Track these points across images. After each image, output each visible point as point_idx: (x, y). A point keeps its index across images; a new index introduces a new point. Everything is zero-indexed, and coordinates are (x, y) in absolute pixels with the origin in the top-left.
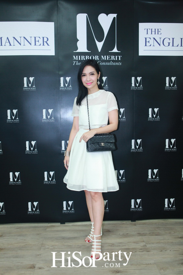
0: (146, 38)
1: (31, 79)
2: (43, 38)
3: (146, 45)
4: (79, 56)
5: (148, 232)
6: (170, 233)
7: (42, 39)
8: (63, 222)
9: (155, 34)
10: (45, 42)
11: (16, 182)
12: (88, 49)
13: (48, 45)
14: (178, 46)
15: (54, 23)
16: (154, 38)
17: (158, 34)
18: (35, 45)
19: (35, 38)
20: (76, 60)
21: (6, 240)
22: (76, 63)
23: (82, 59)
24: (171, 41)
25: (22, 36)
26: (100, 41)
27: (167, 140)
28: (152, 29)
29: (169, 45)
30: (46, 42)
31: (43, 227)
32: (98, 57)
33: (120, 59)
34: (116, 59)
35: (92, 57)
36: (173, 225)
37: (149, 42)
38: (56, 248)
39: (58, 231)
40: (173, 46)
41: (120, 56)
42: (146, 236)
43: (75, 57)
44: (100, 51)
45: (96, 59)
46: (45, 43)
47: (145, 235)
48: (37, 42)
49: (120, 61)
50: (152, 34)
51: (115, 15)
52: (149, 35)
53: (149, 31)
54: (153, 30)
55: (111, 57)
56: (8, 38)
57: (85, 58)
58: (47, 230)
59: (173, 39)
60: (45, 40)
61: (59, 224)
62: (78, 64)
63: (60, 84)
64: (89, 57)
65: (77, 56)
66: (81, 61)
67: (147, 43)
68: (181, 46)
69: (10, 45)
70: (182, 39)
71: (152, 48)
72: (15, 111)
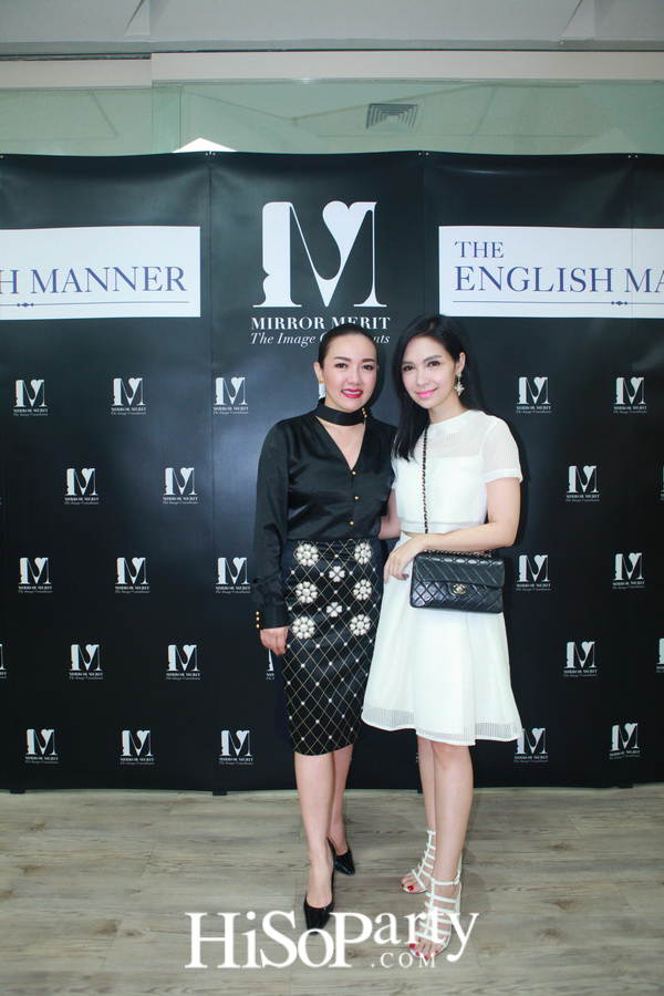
0: (459, 269)
1: (134, 383)
2: (169, 269)
3: (459, 288)
4: (270, 319)
6: (526, 832)
7: (165, 271)
8: (220, 790)
9: (486, 256)
10: (174, 280)
11: (87, 672)
12: (294, 299)
13: (182, 289)
14: (551, 290)
15: (199, 228)
16: (483, 269)
17: (494, 256)
18: (147, 289)
19: (146, 269)
20: (259, 330)
21: (50, 839)
22: (259, 338)
23: (277, 327)
24: (531, 277)
25: (112, 265)
26: (328, 275)
27: (523, 559)
28: (476, 243)
29: (526, 287)
30: (177, 281)
31: (161, 803)
32: (322, 320)
33: (384, 327)
34: (375, 327)
35: (306, 323)
37: (468, 278)
38: (189, 872)
40: (537, 289)
43: (258, 321)
44: (327, 304)
45: (316, 327)
46: (174, 284)
48: (151, 282)
49: (385, 333)
50: (476, 256)
51: (371, 206)
52: (469, 260)
53: (469, 250)
54: (480, 246)
55: (360, 320)
56: (72, 272)
57: (286, 323)
58: (172, 813)
59: (537, 269)
60: (175, 274)
61: (207, 796)
62: (264, 340)
63: (214, 397)
64: (297, 323)
65: (262, 319)
66: (274, 333)
67: (463, 282)
68: (562, 290)
69: (79, 290)
70: (562, 270)
71: (476, 294)
72: (87, 473)
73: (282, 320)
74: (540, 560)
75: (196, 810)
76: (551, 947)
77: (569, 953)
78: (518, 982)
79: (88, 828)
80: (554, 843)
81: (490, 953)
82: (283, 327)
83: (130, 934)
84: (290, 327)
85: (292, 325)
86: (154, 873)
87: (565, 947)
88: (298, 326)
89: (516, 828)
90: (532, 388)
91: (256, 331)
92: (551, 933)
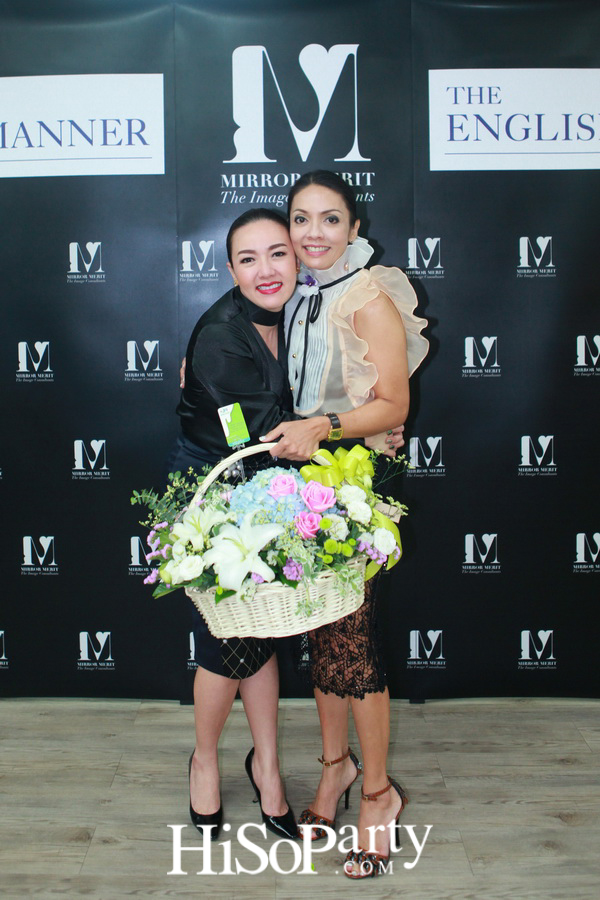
0: (452, 117)
1: (92, 248)
2: (130, 121)
3: (452, 139)
4: (241, 176)
5: (457, 741)
6: (529, 745)
7: (125, 124)
9: (481, 102)
10: (135, 133)
11: (41, 567)
12: (268, 153)
13: (144, 143)
14: (555, 138)
15: (161, 76)
16: (478, 117)
17: (490, 102)
18: (105, 143)
19: (105, 122)
20: (230, 188)
21: (7, 749)
22: (229, 197)
23: (249, 185)
24: (533, 125)
25: (67, 118)
26: (306, 127)
27: (526, 441)
28: (470, 89)
29: (527, 136)
30: (138, 134)
31: (124, 712)
33: (369, 183)
34: (358, 183)
35: (281, 180)
36: (543, 718)
37: (461, 128)
39: (170, 727)
40: (540, 138)
41: (369, 175)
42: (449, 753)
43: (229, 178)
44: (304, 158)
46: (135, 138)
47: (447, 750)
48: (110, 136)
49: (370, 190)
50: (470, 102)
51: (353, 49)
52: (463, 107)
53: (463, 96)
54: (475, 92)
56: (22, 125)
57: (259, 180)
58: (137, 722)
59: (539, 116)
60: (136, 127)
62: (236, 199)
63: (180, 262)
64: (272, 180)
65: (233, 176)
66: (246, 191)
67: (457, 132)
68: (567, 138)
69: (30, 145)
70: (567, 116)
71: (471, 145)
72: (41, 347)
73: (255, 177)
74: (545, 441)
75: (162, 720)
76: (549, 858)
77: (568, 863)
78: (512, 889)
79: (46, 739)
80: (559, 757)
81: (485, 863)
82: (256, 185)
83: (105, 842)
84: (263, 185)
85: (266, 183)
86: (124, 783)
87: (564, 857)
88: (273, 183)
89: (520, 741)
90: (534, 249)
91: (226, 189)
92: (550, 845)
